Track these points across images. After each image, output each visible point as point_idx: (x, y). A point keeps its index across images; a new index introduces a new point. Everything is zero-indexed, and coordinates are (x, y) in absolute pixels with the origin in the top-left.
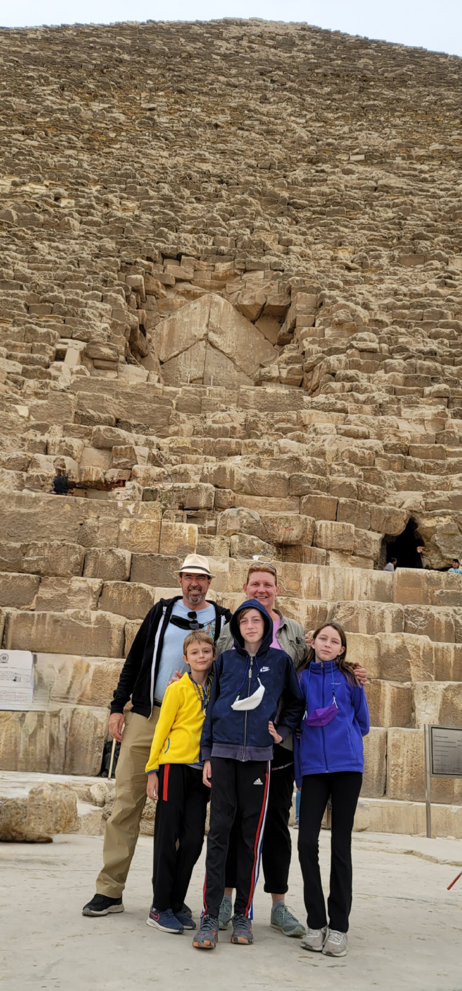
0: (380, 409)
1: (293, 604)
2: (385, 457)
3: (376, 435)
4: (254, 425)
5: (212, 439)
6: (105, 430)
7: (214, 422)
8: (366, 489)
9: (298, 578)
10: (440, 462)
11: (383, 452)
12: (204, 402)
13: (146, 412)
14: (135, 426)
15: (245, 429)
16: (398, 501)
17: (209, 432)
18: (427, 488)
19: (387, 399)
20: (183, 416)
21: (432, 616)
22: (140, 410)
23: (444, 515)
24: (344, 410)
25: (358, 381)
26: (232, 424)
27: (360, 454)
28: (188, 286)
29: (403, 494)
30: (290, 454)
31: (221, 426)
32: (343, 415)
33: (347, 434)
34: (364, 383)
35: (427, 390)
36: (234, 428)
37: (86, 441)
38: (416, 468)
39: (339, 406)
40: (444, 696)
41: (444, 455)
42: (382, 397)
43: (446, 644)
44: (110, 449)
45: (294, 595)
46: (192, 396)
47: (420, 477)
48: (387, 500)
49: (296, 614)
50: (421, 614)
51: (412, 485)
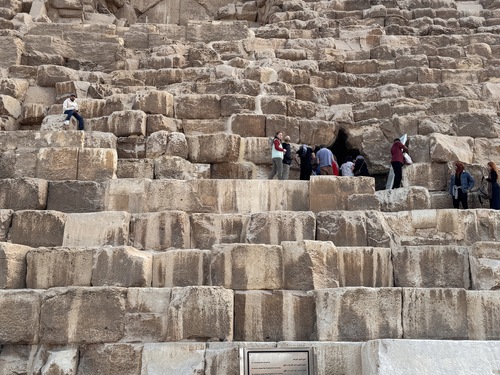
0: (320, 32)
1: (208, 219)
2: (319, 75)
3: (314, 56)
4: (196, 56)
5: (154, 71)
6: (50, 69)
7: (158, 55)
8: (296, 105)
9: (214, 194)
10: (372, 75)
11: (317, 71)
12: (151, 38)
13: (94, 50)
14: (83, 64)
15: (188, 60)
16: (328, 115)
17: (151, 64)
18: (357, 100)
19: (327, 23)
20: (129, 52)
21: (343, 221)
22: (89, 49)
23: (370, 124)
24: (286, 36)
25: (302, 9)
26: (175, 56)
27: (293, 74)
29: (334, 108)
30: (225, 78)
31: (163, 57)
32: (284, 40)
33: (286, 57)
34: (307, 10)
35: (365, 12)
36: (177, 59)
37: (32, 80)
38: (349, 83)
39: (280, 32)
40: (343, 302)
41: (377, 68)
42: (322, 21)
43: (354, 248)
44: (53, 86)
45: (210, 210)
46: (140, 33)
47: (351, 91)
48: (318, 114)
49: (211, 228)
50: (332, 220)
51: (344, 99)
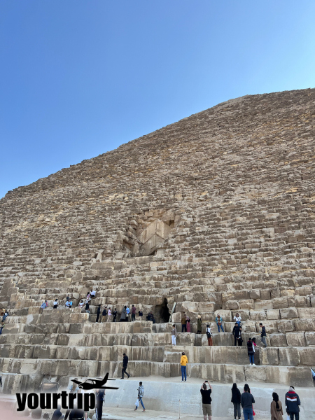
16: (162, 293)
28: (151, 218)
33: (160, 269)
37: (84, 285)
41: (187, 272)
42: (178, 252)
44: (89, 287)
48: (159, 293)
51: (170, 286)
